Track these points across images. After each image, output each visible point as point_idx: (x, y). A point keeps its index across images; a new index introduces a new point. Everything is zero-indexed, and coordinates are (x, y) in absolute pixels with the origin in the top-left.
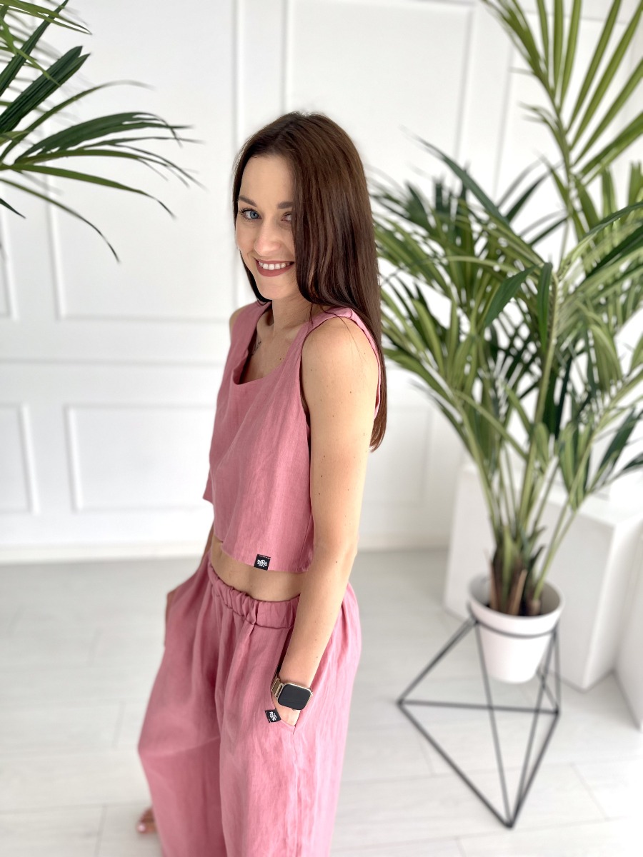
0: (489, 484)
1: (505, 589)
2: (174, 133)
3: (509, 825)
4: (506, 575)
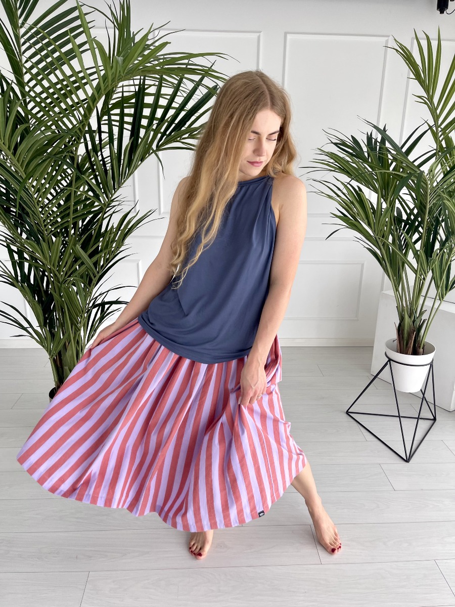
1: (405, 343)
4: (406, 335)
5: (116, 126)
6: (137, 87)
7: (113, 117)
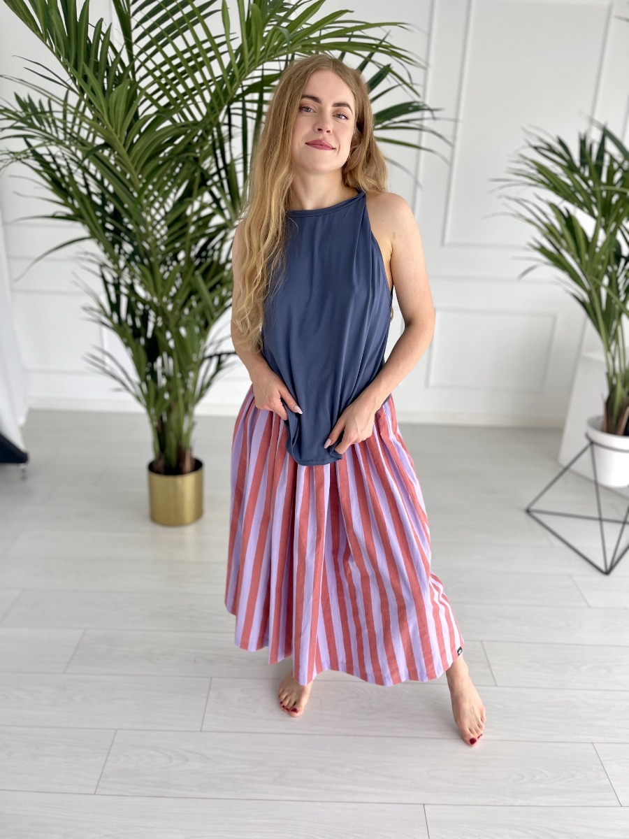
0: (608, 349)
1: (614, 421)
2: (433, 114)
3: (607, 573)
4: (616, 411)
5: (252, 118)
6: (283, 64)
7: (248, 106)
